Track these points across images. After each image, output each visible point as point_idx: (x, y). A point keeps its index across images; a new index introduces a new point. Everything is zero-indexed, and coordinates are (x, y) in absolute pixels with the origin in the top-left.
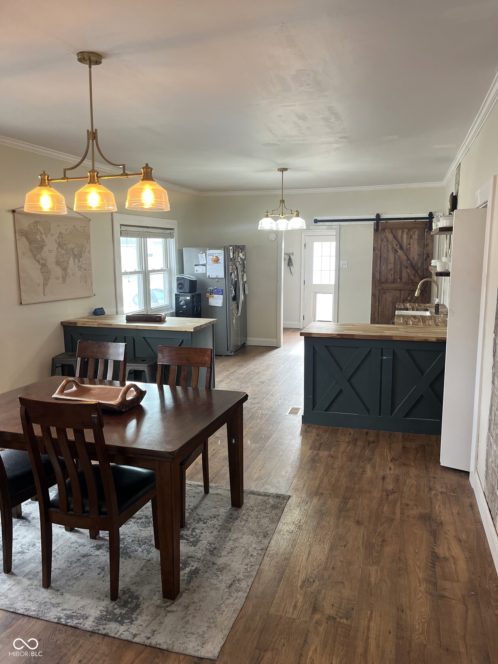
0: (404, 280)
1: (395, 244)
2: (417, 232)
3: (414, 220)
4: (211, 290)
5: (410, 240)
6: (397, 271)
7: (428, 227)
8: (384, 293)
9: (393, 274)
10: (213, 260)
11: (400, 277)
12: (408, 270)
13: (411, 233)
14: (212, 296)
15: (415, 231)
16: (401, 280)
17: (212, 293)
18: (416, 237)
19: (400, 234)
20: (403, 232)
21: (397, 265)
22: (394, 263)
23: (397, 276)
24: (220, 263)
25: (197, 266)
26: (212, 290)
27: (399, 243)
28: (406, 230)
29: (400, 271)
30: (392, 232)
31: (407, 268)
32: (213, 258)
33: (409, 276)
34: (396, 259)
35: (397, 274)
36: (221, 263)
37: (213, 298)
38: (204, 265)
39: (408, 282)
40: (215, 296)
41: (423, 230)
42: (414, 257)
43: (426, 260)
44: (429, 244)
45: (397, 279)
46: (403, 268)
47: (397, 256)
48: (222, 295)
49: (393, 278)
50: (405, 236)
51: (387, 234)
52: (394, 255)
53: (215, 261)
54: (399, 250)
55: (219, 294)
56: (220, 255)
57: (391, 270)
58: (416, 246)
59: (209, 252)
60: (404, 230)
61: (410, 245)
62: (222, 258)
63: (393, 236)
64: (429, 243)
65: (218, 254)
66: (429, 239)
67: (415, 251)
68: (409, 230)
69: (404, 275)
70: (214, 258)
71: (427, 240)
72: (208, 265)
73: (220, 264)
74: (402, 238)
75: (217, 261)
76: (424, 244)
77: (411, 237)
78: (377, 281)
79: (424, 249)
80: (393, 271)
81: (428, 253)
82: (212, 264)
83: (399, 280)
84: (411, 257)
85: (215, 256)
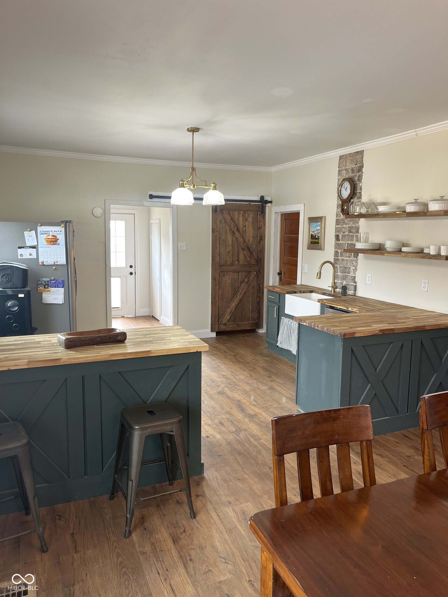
0: (241, 262)
1: (232, 226)
2: (251, 215)
3: (248, 203)
4: (45, 282)
5: (246, 222)
6: (235, 253)
7: (260, 210)
8: (224, 276)
9: (231, 257)
10: (49, 240)
11: (238, 259)
12: (245, 252)
13: (247, 215)
14: (48, 290)
15: (250, 214)
16: (238, 262)
17: (47, 285)
18: (250, 219)
19: (237, 216)
20: (239, 214)
21: (235, 247)
22: (232, 245)
23: (235, 258)
24: (59, 244)
25: (22, 249)
26: (48, 282)
27: (236, 225)
28: (242, 212)
29: (237, 253)
30: (229, 213)
31: (244, 250)
32: (48, 237)
33: (245, 258)
34: (234, 241)
35: (235, 256)
36: (61, 244)
37: (48, 292)
38: (33, 247)
39: (244, 264)
40: (53, 289)
41: (256, 213)
42: (249, 239)
43: (259, 242)
44: (261, 227)
45: (235, 261)
46: (241, 250)
47: (234, 238)
48: (62, 287)
49: (231, 260)
50: (241, 218)
51: (225, 216)
52: (232, 237)
53: (52, 242)
54: (236, 233)
55: (58, 287)
56: (60, 234)
57: (229, 252)
58: (251, 229)
59: (41, 229)
60: (240, 212)
61: (245, 227)
62: (61, 238)
63: (230, 218)
64: (261, 225)
65: (55, 233)
66: (262, 221)
67: (250, 233)
68: (245, 212)
69: (241, 257)
70: (50, 237)
71: (260, 222)
72: (40, 247)
73: (60, 246)
74: (238, 220)
75: (54, 241)
76: (258, 227)
77: (246, 220)
78: (217, 264)
79: (258, 232)
80: (231, 253)
81: (261, 236)
82: (48, 246)
83: (237, 262)
84: (246, 239)
85: (51, 234)
